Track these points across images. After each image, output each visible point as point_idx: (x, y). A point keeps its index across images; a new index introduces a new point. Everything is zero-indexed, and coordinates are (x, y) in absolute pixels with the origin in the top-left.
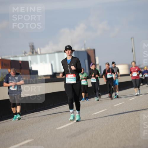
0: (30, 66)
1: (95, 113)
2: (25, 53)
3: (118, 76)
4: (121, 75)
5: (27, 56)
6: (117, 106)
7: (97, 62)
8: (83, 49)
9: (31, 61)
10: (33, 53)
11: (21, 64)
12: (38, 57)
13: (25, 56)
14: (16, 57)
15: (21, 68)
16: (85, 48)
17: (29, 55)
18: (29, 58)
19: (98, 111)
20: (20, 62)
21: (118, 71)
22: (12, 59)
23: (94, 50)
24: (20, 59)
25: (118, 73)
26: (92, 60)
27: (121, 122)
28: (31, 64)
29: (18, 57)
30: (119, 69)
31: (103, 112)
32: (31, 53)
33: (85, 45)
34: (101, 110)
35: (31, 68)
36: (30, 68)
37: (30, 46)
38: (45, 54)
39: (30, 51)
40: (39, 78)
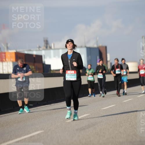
0: (43, 60)
1: (105, 107)
2: (39, 47)
3: (127, 73)
4: (130, 73)
5: (41, 50)
6: (125, 102)
7: (108, 59)
8: (95, 46)
9: (44, 56)
10: (47, 47)
11: (34, 58)
12: (52, 51)
13: (39, 50)
14: (30, 50)
15: (35, 62)
16: (97, 44)
17: (43, 49)
18: (42, 53)
19: (108, 106)
20: (34, 56)
21: (127, 68)
22: (26, 52)
23: (106, 47)
24: (35, 53)
25: (127, 70)
26: (104, 56)
27: (129, 118)
28: (44, 58)
29: (33, 51)
30: (129, 66)
31: (112, 107)
32: (45, 48)
33: (97, 42)
34: (110, 105)
35: (45, 62)
36: (43, 62)
37: (44, 41)
38: (59, 49)
39: (44, 46)
40: (52, 72)
